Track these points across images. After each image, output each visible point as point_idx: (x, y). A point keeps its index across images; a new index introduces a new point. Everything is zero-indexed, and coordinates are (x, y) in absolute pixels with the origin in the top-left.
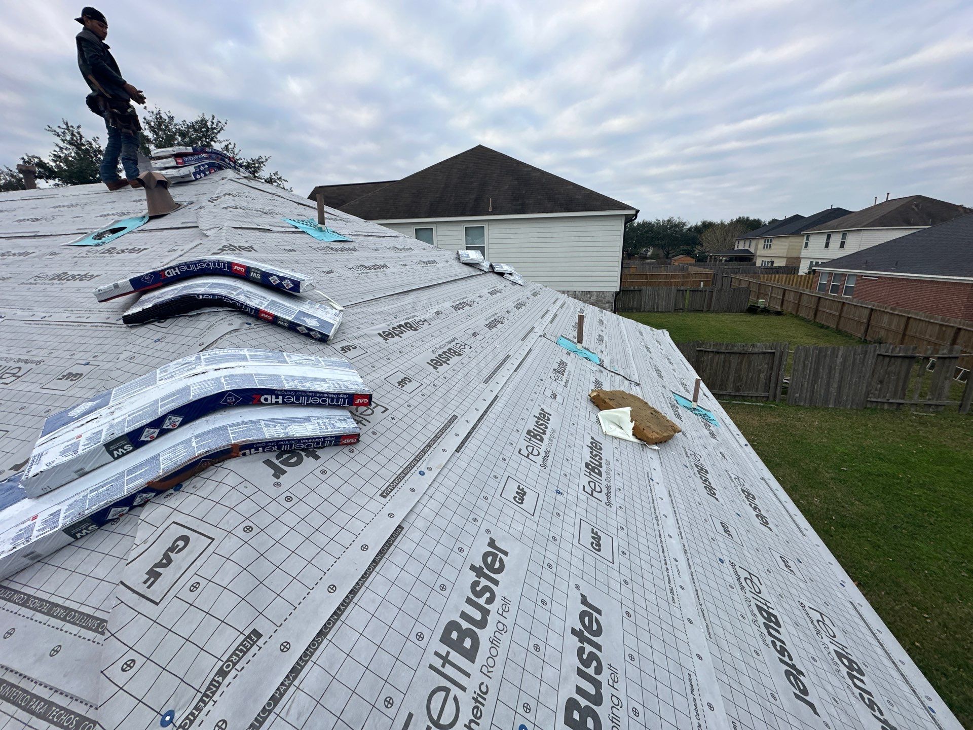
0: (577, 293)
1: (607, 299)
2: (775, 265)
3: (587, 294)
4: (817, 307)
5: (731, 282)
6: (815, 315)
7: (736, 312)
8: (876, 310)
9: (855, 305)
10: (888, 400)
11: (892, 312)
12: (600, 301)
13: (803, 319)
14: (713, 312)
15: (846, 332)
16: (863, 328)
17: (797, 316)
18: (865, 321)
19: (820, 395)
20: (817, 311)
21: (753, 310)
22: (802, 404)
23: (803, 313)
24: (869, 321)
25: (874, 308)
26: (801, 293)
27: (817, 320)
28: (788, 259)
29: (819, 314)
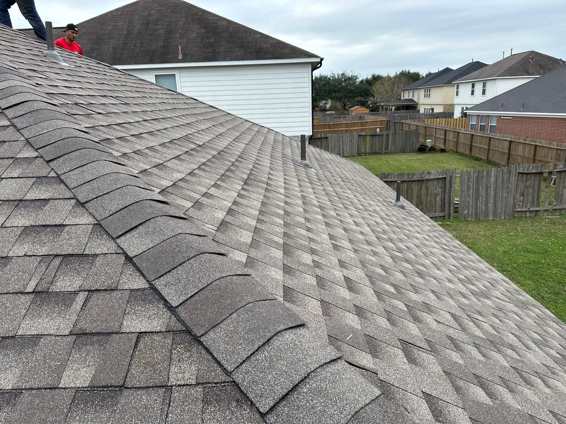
2: (435, 111)
5: (402, 127)
6: (471, 150)
7: (410, 152)
8: (513, 141)
9: (498, 139)
10: (529, 209)
11: (524, 142)
13: (462, 154)
14: (391, 153)
15: (494, 162)
16: (506, 157)
17: (457, 152)
18: (507, 151)
19: (482, 210)
20: (471, 146)
21: (423, 149)
22: (470, 219)
23: (461, 150)
24: (509, 151)
25: (512, 140)
26: (458, 132)
28: (445, 106)
29: (473, 149)
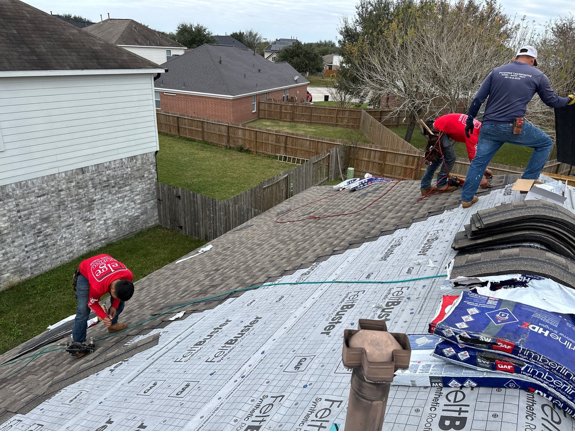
0: (124, 160)
1: (150, 160)
3: (132, 159)
4: (178, 124)
6: (178, 131)
8: (231, 127)
9: (212, 123)
11: (243, 128)
12: (146, 163)
15: (211, 142)
16: (225, 139)
18: (225, 134)
20: (178, 127)
24: (228, 133)
27: (181, 135)
29: (182, 130)
